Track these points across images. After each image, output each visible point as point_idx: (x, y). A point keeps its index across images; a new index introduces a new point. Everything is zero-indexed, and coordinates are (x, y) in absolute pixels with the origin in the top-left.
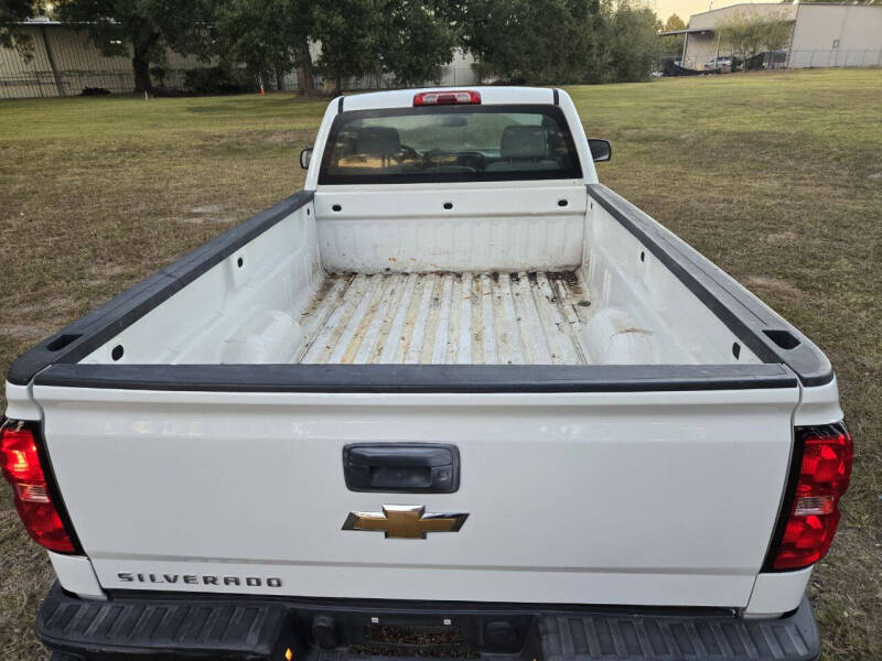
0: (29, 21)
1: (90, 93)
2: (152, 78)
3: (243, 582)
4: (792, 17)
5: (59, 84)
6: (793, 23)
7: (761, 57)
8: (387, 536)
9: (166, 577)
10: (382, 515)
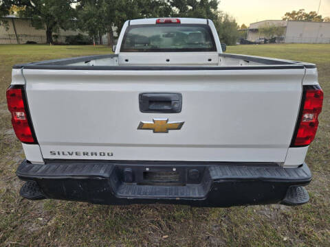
0: (8, 16)
1: (29, 43)
2: (53, 38)
3: (98, 154)
4: (286, 25)
5: (18, 39)
6: (286, 27)
7: (275, 38)
8: (154, 132)
9: (69, 153)
10: (152, 122)
